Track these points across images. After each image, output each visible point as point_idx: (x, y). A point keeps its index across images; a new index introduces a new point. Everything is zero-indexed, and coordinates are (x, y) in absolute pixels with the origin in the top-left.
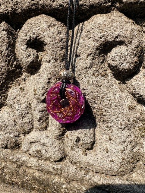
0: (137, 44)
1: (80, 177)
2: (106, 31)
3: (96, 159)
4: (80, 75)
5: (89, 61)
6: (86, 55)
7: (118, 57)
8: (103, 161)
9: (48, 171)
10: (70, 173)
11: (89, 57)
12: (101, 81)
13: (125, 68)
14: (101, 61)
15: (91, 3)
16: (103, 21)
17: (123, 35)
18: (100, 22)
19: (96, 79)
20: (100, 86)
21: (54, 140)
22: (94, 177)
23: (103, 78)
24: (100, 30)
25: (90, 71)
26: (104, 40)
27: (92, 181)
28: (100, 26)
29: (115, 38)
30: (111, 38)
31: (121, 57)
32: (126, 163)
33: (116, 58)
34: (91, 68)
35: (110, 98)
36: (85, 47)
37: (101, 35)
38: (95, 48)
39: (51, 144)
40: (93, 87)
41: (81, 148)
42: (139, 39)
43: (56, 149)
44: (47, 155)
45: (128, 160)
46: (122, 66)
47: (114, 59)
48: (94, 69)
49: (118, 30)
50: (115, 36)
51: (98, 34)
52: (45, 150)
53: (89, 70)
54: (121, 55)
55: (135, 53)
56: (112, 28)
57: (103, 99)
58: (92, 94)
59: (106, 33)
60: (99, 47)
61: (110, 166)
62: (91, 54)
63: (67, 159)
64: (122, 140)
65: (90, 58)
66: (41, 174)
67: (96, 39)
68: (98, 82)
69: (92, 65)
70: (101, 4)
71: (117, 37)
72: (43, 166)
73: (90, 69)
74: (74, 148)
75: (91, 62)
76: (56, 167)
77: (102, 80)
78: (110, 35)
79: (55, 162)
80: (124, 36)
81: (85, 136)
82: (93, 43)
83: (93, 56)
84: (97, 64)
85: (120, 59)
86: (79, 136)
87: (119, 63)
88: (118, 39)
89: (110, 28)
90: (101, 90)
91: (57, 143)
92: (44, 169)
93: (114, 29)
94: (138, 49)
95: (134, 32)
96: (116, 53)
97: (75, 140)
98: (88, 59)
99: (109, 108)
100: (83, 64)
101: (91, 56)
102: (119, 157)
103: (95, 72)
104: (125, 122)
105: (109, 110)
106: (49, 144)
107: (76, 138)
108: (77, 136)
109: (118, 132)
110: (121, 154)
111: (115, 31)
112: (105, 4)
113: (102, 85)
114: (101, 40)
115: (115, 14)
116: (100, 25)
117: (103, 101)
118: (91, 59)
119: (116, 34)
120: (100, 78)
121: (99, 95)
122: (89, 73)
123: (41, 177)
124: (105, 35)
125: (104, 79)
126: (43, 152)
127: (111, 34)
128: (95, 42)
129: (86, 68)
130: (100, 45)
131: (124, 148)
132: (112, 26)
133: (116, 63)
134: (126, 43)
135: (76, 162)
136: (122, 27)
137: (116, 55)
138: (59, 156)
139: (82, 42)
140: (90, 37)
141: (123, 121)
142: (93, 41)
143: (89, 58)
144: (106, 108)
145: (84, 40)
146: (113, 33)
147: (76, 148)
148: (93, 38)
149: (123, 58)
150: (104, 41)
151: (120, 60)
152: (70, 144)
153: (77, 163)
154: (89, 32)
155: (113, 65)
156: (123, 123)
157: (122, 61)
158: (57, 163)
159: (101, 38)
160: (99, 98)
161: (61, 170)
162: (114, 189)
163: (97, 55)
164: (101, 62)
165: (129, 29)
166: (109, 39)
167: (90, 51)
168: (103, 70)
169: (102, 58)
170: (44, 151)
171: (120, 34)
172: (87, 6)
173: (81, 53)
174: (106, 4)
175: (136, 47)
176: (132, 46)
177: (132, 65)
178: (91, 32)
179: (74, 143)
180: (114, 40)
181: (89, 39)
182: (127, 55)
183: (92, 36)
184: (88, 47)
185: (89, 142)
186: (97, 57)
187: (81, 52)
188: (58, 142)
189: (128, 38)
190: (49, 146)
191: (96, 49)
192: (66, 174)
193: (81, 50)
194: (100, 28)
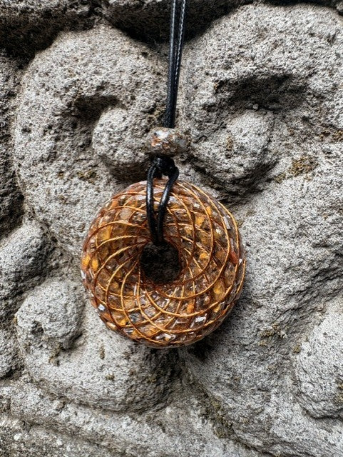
0: (147, 104)
2: (77, 73)
4: (32, 176)
5: (48, 143)
7: (106, 135)
13: (122, 160)
14: (81, 144)
15: (43, 5)
16: (72, 50)
17: (112, 82)
19: (66, 186)
20: (75, 204)
25: (51, 167)
28: (65, 62)
29: (97, 90)
30: (88, 90)
31: (111, 135)
33: (102, 136)
34: (54, 160)
36: (39, 112)
37: (66, 81)
38: (59, 113)
40: (57, 204)
41: (47, 349)
42: (153, 92)
46: (116, 155)
47: (99, 139)
48: (62, 162)
50: (96, 84)
51: (60, 79)
54: (111, 130)
55: (145, 126)
56: (91, 65)
58: (58, 223)
62: (50, 127)
63: (25, 374)
65: (50, 137)
69: (56, 153)
70: (65, 9)
71: (101, 88)
74: (32, 347)
75: (50, 145)
77: (80, 188)
78: (86, 82)
80: (114, 85)
81: (51, 321)
83: (56, 132)
84: (69, 152)
85: (110, 139)
86: (38, 320)
87: (108, 149)
88: (104, 93)
89: (86, 65)
90: (77, 213)
93: (93, 69)
94: (151, 116)
95: (141, 76)
97: (29, 330)
101: (52, 132)
103: (63, 170)
107: (32, 326)
108: (33, 320)
111: (96, 73)
112: (73, 10)
113: (78, 201)
115: (102, 32)
116: (65, 59)
118: (51, 140)
121: (71, 225)
122: (49, 172)
124: (75, 82)
125: (87, 188)
127: (88, 79)
128: (57, 100)
129: (42, 160)
130: (69, 105)
131: (129, 347)
132: (91, 61)
135: (38, 380)
136: (111, 64)
143: (48, 136)
146: (93, 77)
150: (74, 97)
151: (110, 141)
153: (41, 383)
154: (47, 74)
157: (114, 145)
159: (67, 89)
160: (72, 230)
163: (68, 131)
164: (81, 146)
165: (127, 69)
167: (48, 121)
168: (86, 164)
169: (83, 137)
171: (106, 80)
172: (38, 13)
173: (31, 124)
174: (77, 9)
175: (145, 112)
176: (135, 109)
177: (142, 154)
179: (29, 336)
180: (97, 95)
182: (125, 130)
184: (44, 110)
185: (60, 334)
186: (67, 134)
191: (60, 115)
192: (18, 409)
194: (66, 67)
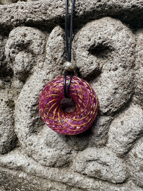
21: (117, 159)
39: (114, 163)
43: (120, 169)
44: (109, 176)
52: (107, 170)
72: (102, 188)
76: (118, 190)
79: (117, 184)
91: (119, 162)
106: (111, 164)
126: (104, 172)
138: (124, 177)
158: (118, 185)
170: (105, 171)
188: (121, 160)
190: (112, 165)
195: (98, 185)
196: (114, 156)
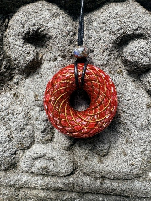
1: (96, 187)
3: (114, 165)
6: (101, 50)
8: (123, 166)
9: (57, 188)
10: (85, 186)
11: (105, 52)
12: (118, 79)
18: (116, 11)
21: (64, 152)
22: (112, 184)
23: (120, 76)
24: (117, 21)
26: (122, 32)
27: (110, 189)
32: (145, 163)
35: (129, 98)
39: (61, 156)
43: (67, 162)
44: (56, 171)
45: (148, 160)
49: (138, 22)
52: (54, 165)
53: (105, 68)
57: (121, 99)
59: (125, 25)
60: (116, 40)
61: (129, 170)
64: (143, 141)
66: (48, 193)
67: (112, 32)
68: (116, 80)
72: (51, 183)
73: (107, 66)
76: (67, 181)
79: (65, 176)
82: (110, 37)
91: (66, 155)
92: (53, 186)
96: (136, 47)
98: (103, 55)
99: (128, 109)
100: (99, 61)
102: (139, 159)
104: (146, 121)
105: (129, 111)
106: (58, 158)
109: (138, 133)
110: (141, 156)
114: (119, 32)
117: (122, 101)
119: (136, 25)
120: (117, 76)
123: (48, 197)
126: (51, 168)
133: (136, 58)
134: (146, 36)
137: (136, 49)
138: (71, 168)
139: (95, 35)
140: (106, 30)
141: (143, 120)
142: (110, 33)
144: (124, 109)
145: (98, 33)
147: (91, 157)
148: (109, 30)
149: (144, 53)
152: (84, 154)
155: (132, 61)
156: (144, 123)
158: (67, 177)
161: (74, 184)
162: (134, 193)
166: (128, 32)
170: (52, 166)
178: (107, 23)
181: (104, 32)
183: (108, 28)
187: (94, 47)
188: (67, 153)
189: (148, 31)
190: (58, 159)
193: (95, 45)
195: (47, 181)
196: (61, 150)
